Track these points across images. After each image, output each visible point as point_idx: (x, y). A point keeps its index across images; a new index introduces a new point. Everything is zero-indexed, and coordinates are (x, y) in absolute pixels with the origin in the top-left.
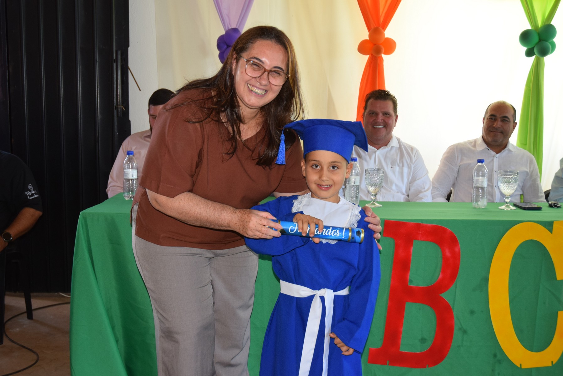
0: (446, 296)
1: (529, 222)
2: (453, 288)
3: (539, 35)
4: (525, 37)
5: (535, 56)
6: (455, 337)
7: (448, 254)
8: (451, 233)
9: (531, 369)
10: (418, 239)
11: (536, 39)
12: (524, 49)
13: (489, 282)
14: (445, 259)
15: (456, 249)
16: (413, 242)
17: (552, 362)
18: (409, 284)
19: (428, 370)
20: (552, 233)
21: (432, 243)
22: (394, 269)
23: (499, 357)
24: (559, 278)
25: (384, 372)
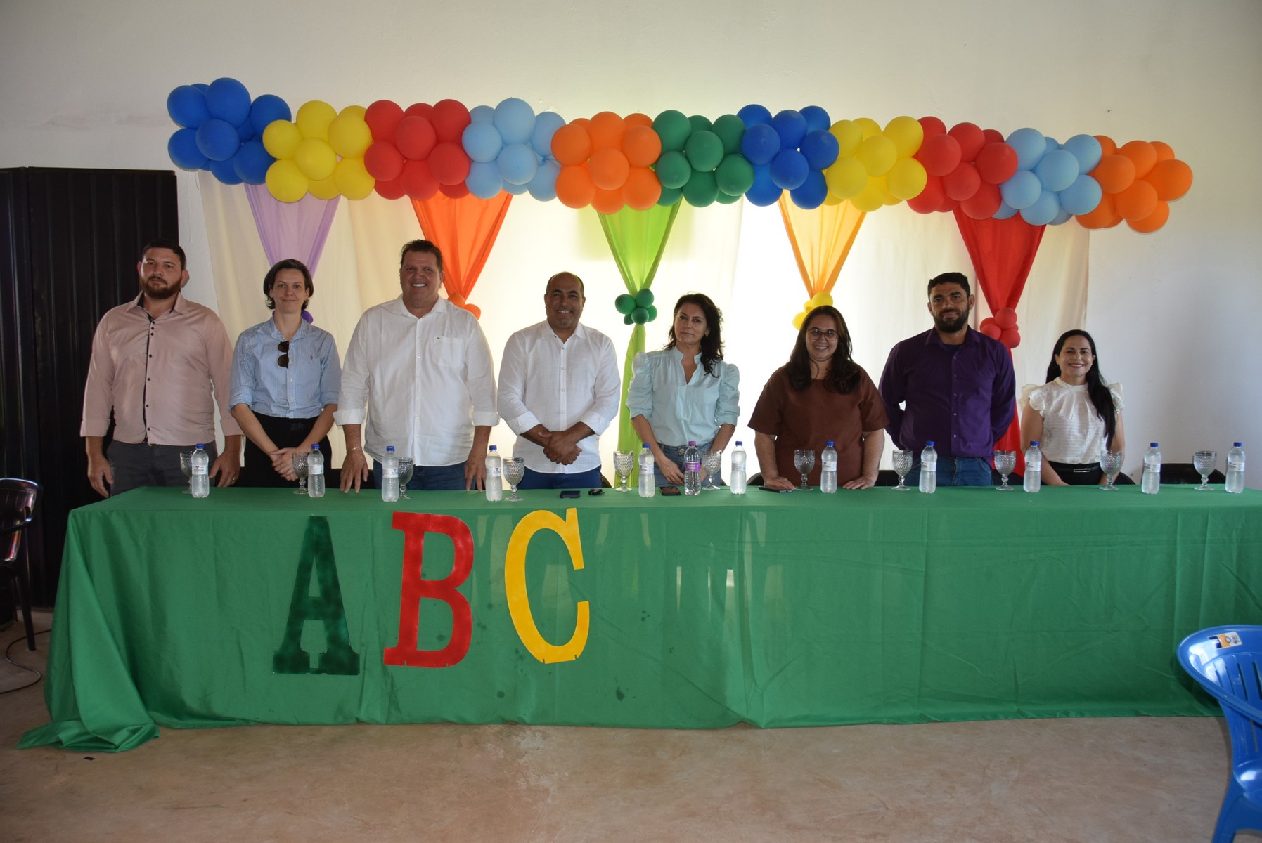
0: (461, 589)
1: (542, 511)
2: (468, 581)
3: (635, 300)
4: (621, 302)
5: (634, 325)
6: (473, 633)
7: (460, 545)
8: (462, 524)
9: (554, 664)
10: (429, 531)
11: (632, 305)
12: (624, 316)
13: (505, 574)
14: (458, 551)
15: (469, 540)
16: (423, 535)
17: (576, 656)
18: (422, 579)
19: (448, 669)
20: (565, 520)
21: (446, 535)
22: (405, 562)
23: (520, 653)
24: (576, 567)
25: (402, 673)
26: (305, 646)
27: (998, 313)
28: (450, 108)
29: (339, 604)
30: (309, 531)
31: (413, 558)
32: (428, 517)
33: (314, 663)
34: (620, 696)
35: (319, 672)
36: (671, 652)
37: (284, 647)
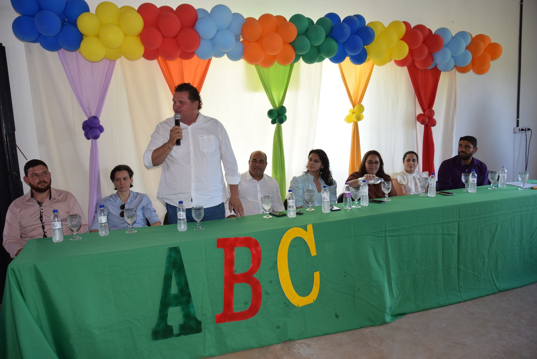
0: (256, 276)
1: (295, 227)
2: (259, 270)
3: (277, 111)
4: (270, 113)
5: (276, 124)
6: (263, 298)
7: (254, 252)
8: (255, 240)
9: (303, 306)
10: (237, 247)
11: (276, 114)
12: (270, 120)
13: (278, 263)
14: (253, 255)
15: (259, 249)
16: (234, 249)
17: (314, 300)
18: (235, 273)
19: (250, 319)
20: (307, 231)
22: (225, 266)
23: (287, 304)
24: (313, 255)
25: (226, 326)
26: (169, 323)
27: (426, 112)
28: (185, 9)
29: (189, 295)
30: (169, 257)
31: (229, 263)
32: (236, 239)
33: (176, 331)
34: (337, 316)
35: (179, 335)
36: (359, 290)
37: (158, 325)
